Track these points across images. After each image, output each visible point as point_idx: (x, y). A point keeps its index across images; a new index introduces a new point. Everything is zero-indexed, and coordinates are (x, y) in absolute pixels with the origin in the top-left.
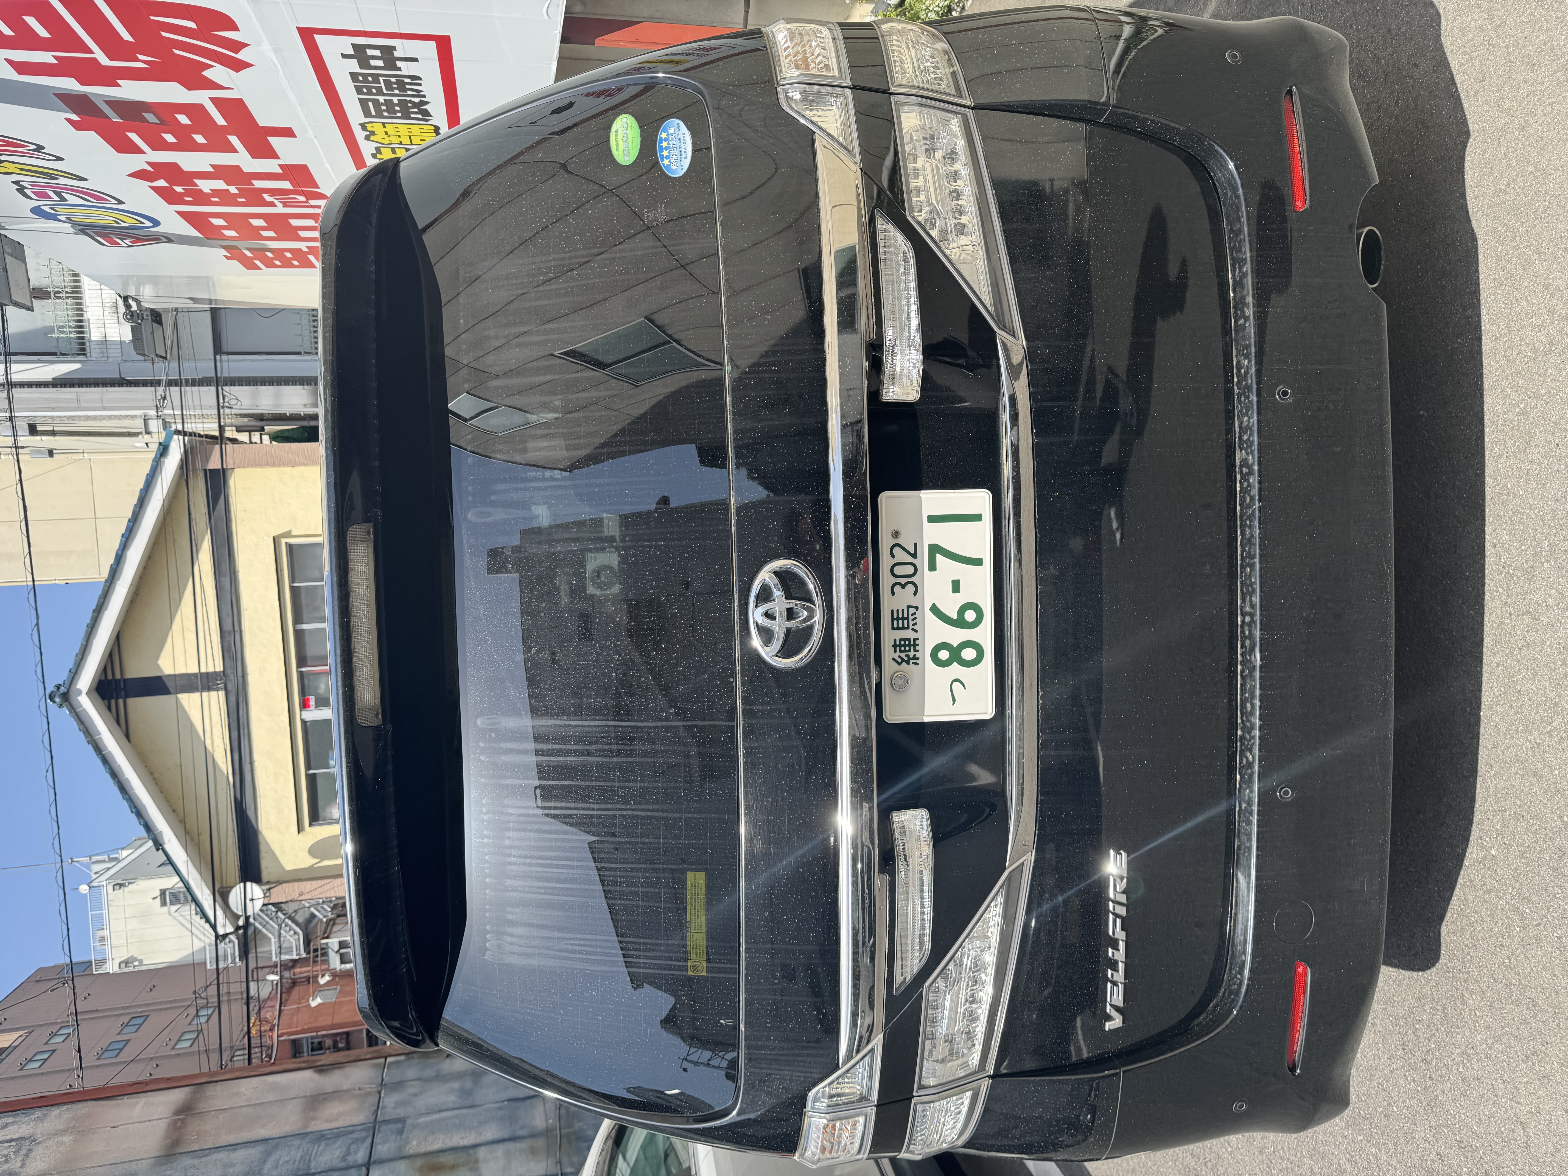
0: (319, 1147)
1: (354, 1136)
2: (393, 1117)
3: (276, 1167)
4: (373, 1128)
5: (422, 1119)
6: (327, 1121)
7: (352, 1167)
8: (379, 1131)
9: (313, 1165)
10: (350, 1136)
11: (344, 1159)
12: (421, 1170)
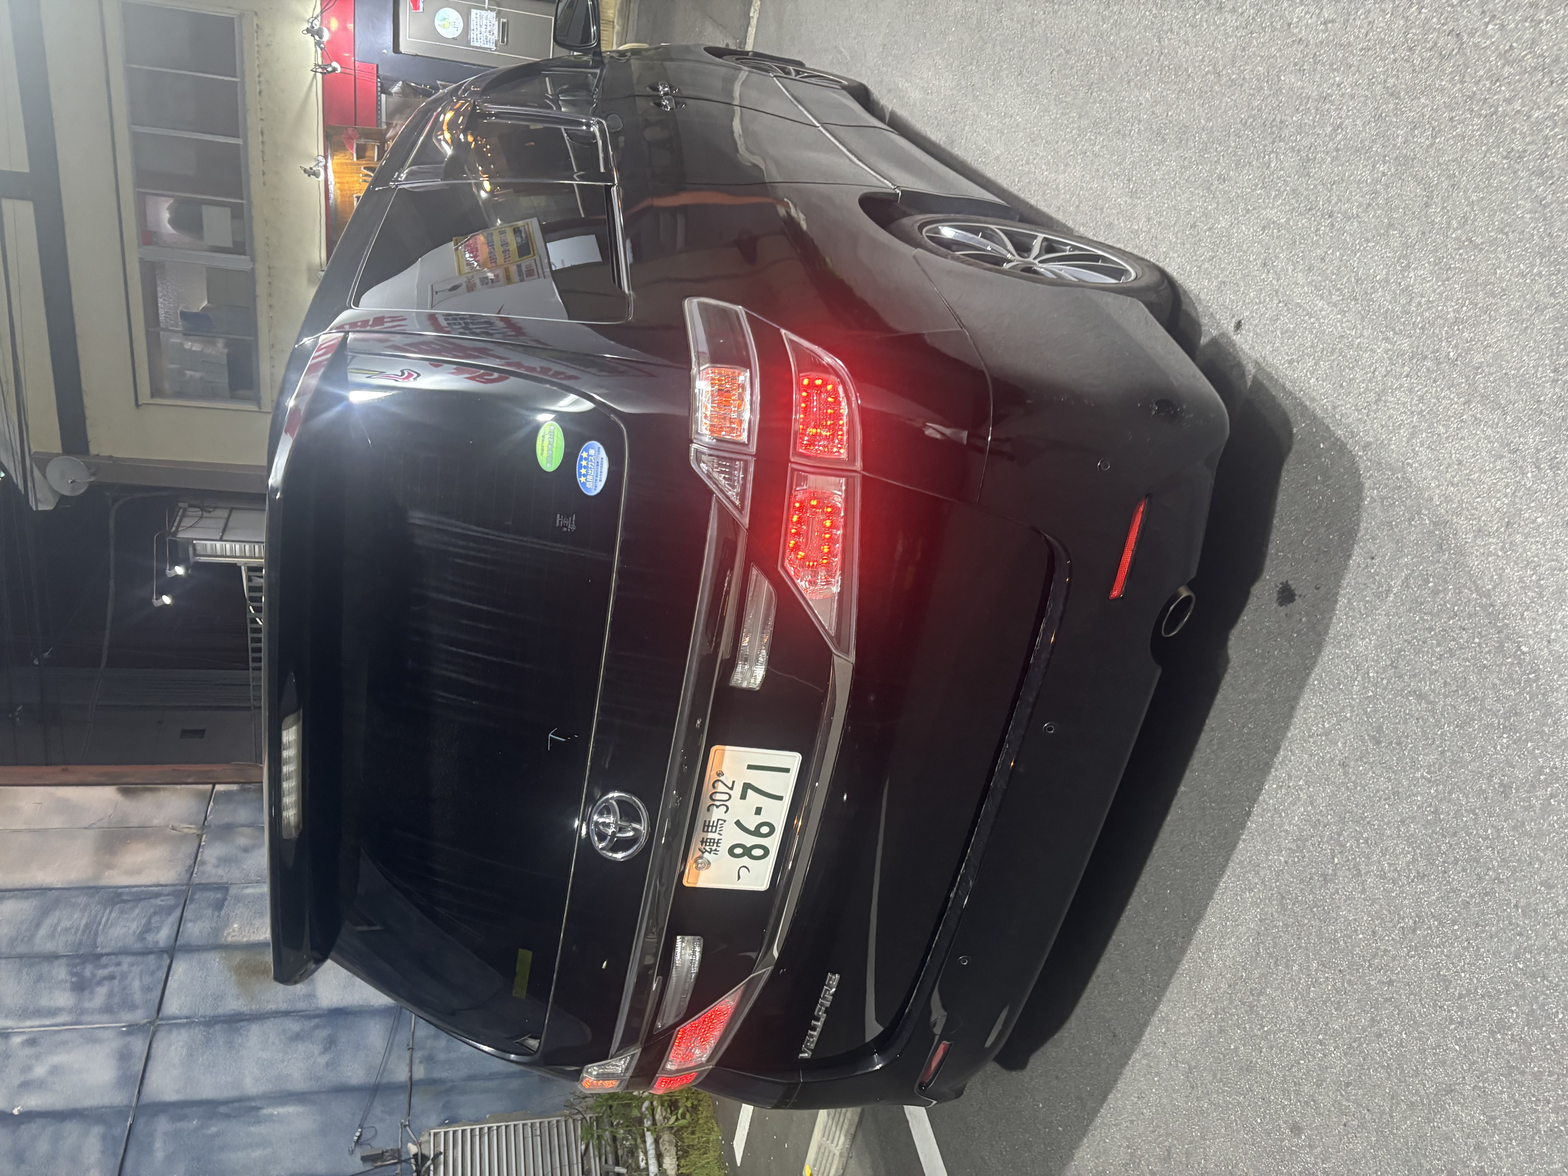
0: (111, 912)
1: (158, 902)
2: (212, 880)
3: (52, 935)
4: (185, 894)
5: (250, 891)
6: (127, 872)
7: (151, 952)
8: (192, 900)
9: (100, 940)
10: (153, 901)
11: (141, 937)
12: (238, 970)
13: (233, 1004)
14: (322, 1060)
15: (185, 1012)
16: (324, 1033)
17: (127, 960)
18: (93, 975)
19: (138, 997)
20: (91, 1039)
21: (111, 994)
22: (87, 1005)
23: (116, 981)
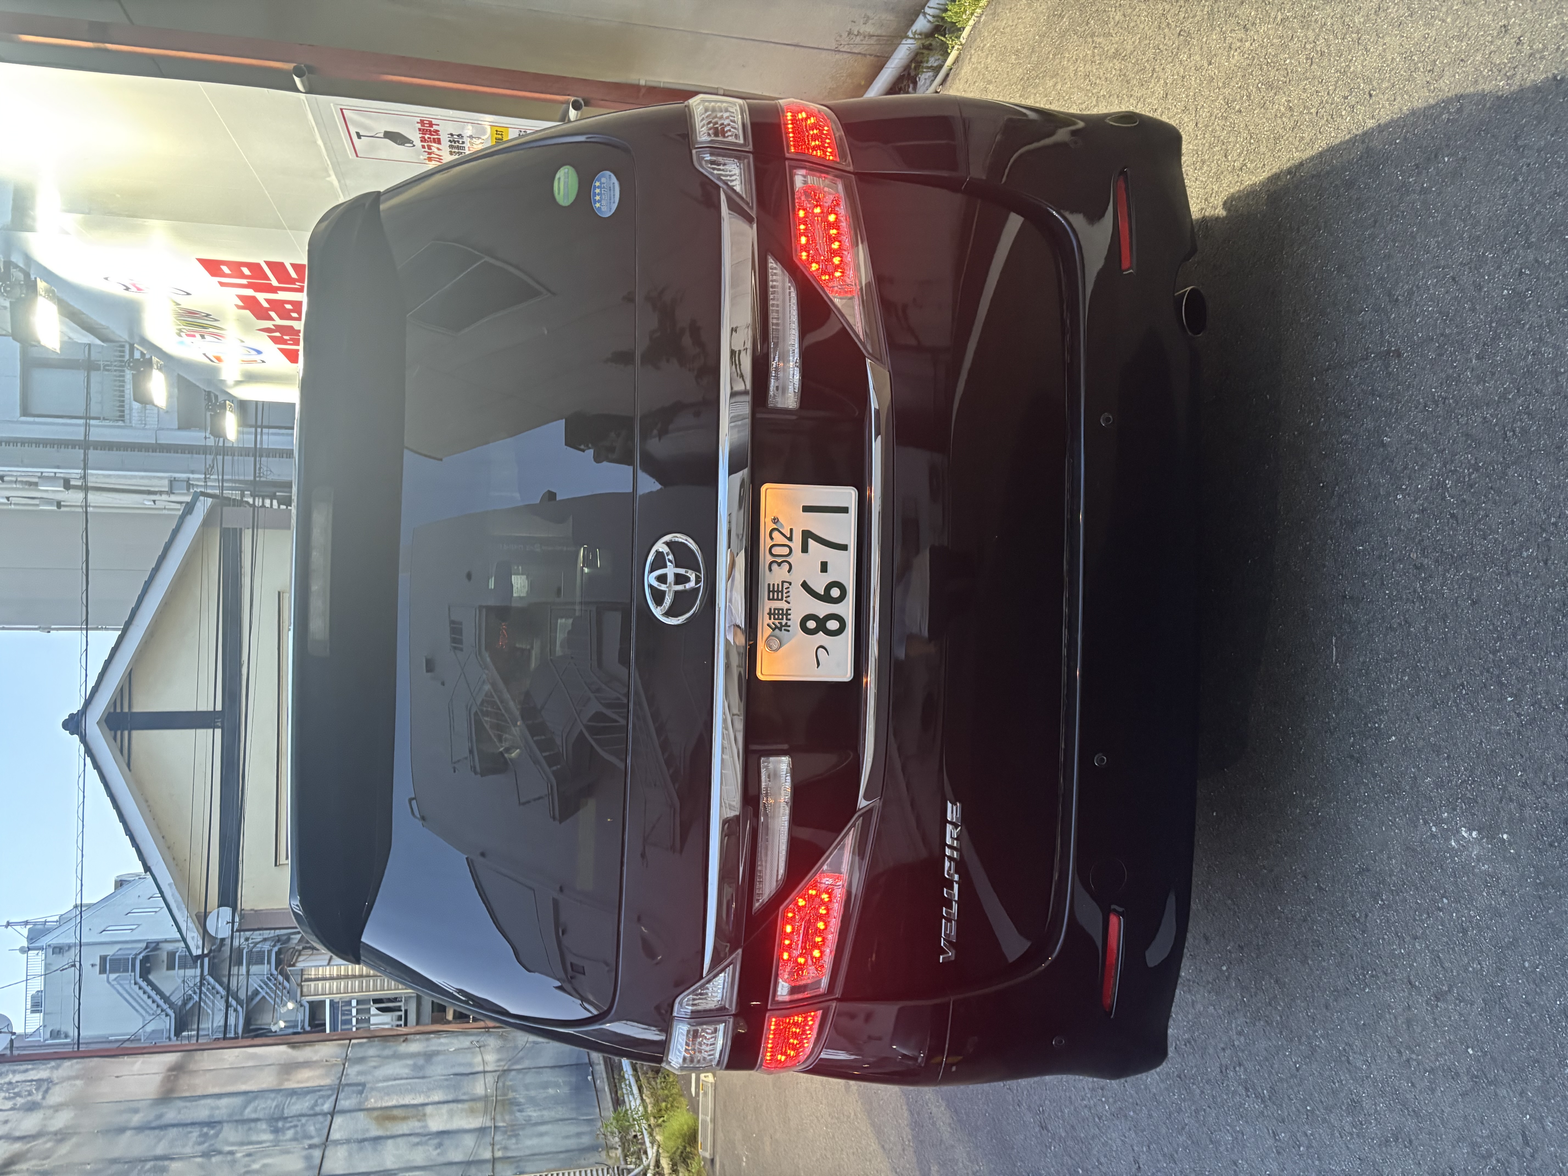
0: (291, 1099)
1: (321, 1093)
2: (355, 1081)
3: (255, 1110)
4: (338, 1089)
5: (380, 1085)
6: (298, 1082)
7: (319, 1114)
8: (343, 1091)
9: (286, 1111)
10: (318, 1093)
11: (312, 1108)
12: (377, 1119)
13: (375, 1132)
14: (435, 1153)
15: (344, 1137)
16: (436, 1141)
17: (304, 1120)
18: (283, 1126)
19: (313, 1133)
20: (287, 1152)
21: (296, 1133)
22: (281, 1138)
23: (299, 1129)
